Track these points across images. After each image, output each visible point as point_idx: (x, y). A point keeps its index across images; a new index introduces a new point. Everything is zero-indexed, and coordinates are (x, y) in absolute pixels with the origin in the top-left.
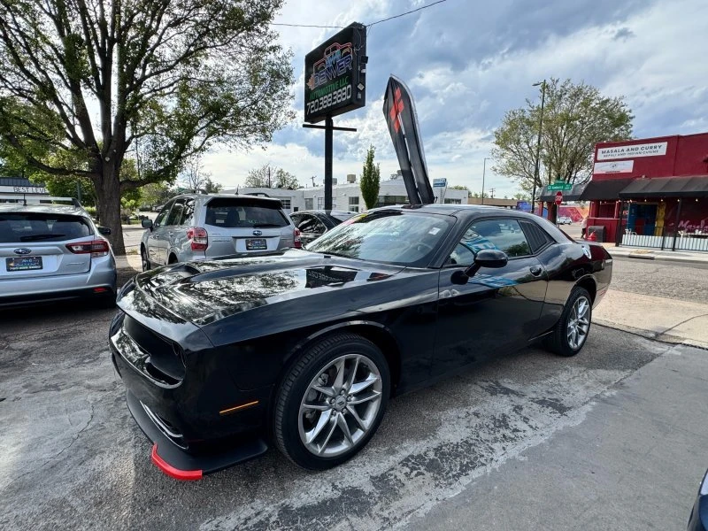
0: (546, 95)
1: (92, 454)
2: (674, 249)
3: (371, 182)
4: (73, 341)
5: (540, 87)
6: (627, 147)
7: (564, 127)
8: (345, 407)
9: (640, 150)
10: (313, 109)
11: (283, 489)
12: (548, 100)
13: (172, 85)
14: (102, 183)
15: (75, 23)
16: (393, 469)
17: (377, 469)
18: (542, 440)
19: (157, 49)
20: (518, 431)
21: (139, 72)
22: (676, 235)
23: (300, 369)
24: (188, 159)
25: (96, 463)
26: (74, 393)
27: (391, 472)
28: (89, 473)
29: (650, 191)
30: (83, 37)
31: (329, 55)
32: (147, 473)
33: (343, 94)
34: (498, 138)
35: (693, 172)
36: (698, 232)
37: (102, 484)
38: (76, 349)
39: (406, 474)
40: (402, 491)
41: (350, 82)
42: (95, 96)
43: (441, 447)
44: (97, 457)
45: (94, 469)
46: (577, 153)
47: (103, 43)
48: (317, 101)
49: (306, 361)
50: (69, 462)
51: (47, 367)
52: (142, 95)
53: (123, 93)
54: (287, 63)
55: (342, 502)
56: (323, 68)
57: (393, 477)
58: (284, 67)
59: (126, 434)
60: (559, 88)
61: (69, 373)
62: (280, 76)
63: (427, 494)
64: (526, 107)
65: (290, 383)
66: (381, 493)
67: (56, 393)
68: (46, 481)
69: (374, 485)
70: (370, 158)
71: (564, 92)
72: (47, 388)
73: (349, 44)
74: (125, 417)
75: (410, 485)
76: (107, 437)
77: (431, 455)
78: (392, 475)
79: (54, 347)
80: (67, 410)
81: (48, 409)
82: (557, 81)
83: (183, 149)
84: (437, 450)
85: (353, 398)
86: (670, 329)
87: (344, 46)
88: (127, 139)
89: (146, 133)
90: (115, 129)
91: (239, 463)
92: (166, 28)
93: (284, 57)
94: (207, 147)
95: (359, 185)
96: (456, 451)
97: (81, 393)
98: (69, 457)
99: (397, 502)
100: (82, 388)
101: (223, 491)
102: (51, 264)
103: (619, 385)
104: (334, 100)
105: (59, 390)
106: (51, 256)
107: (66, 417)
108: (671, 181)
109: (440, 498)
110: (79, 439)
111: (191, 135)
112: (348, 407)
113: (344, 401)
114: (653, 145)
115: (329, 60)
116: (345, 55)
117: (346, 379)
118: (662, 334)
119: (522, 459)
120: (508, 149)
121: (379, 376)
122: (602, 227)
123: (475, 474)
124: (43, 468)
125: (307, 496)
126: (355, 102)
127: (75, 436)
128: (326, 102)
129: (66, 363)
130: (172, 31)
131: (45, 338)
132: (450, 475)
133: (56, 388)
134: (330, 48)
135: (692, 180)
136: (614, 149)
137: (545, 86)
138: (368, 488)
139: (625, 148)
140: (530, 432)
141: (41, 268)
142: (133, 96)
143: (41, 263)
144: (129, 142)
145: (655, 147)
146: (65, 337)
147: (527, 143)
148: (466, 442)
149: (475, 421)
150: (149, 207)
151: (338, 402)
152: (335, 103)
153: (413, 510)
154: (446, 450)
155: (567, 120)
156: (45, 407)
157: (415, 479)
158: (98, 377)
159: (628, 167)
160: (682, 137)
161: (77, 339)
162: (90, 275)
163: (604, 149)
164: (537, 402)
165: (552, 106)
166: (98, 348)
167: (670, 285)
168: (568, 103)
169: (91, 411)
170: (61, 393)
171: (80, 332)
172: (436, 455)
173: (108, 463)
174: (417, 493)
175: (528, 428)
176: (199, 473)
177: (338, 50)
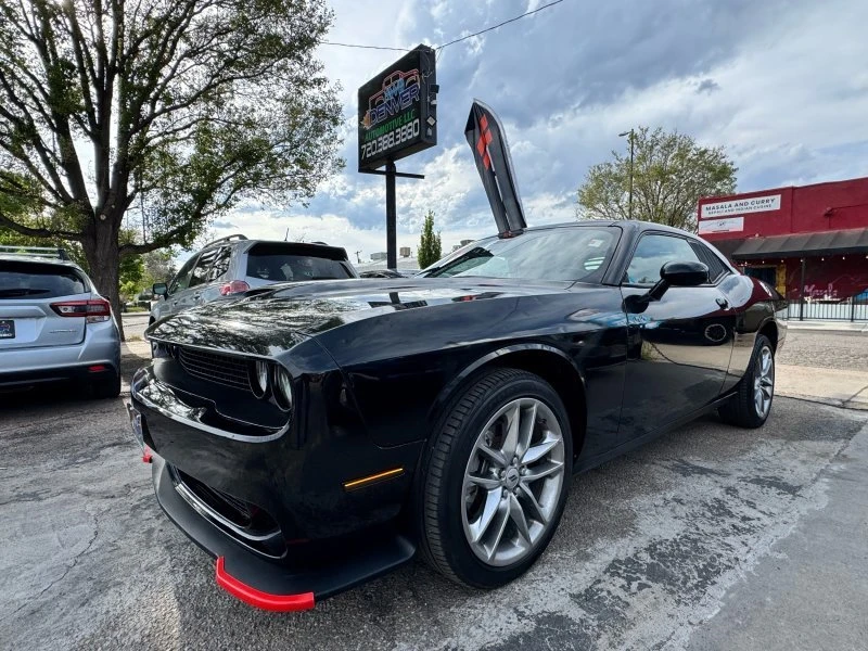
0: (635, 146)
1: (101, 588)
2: (801, 318)
3: (430, 254)
4: (57, 437)
5: (627, 137)
6: (735, 202)
7: (659, 182)
8: (518, 486)
9: (750, 205)
10: (370, 152)
11: (436, 622)
12: (638, 152)
13: (189, 126)
14: (95, 250)
15: (65, 47)
16: (599, 581)
17: (575, 584)
18: (791, 529)
19: (171, 83)
20: (749, 519)
21: (146, 109)
22: (802, 302)
23: (461, 416)
24: (209, 218)
25: (108, 602)
26: (65, 502)
27: (599, 586)
28: (99, 618)
29: (767, 251)
30: (76, 64)
31: (390, 86)
32: (201, 612)
33: (409, 132)
34: (583, 197)
35: (812, 227)
36: (826, 298)
37: (125, 634)
38: (63, 446)
39: (623, 586)
40: (630, 614)
41: (418, 116)
42: (88, 138)
43: (655, 545)
44: (111, 592)
45: (108, 612)
46: (675, 211)
47: (101, 71)
48: (375, 142)
49: (469, 404)
50: (62, 603)
51: (18, 471)
52: (151, 139)
53: (125, 136)
54: (334, 100)
55: (543, 638)
56: (382, 102)
57: (605, 593)
58: (331, 105)
59: (156, 554)
60: (649, 138)
61: (55, 478)
62: (326, 116)
63: (671, 616)
64: (614, 161)
65: (448, 440)
66: (599, 619)
67: (35, 504)
68: (21, 637)
69: (581, 607)
70: (429, 226)
71: (655, 143)
72: (20, 498)
73: (415, 71)
74: (150, 531)
75: (638, 604)
76: (124, 560)
77: (646, 558)
78: (602, 590)
79: (30, 445)
80: (53, 526)
81: (23, 526)
82: (647, 130)
83: (202, 204)
84: (651, 549)
85: (528, 471)
86: (854, 396)
87: (409, 73)
88: (129, 193)
89: (154, 186)
90: (114, 178)
91: (354, 586)
92: (181, 58)
93: (331, 91)
94: (233, 202)
95: (417, 259)
96: (679, 550)
97: (75, 502)
98: (62, 595)
99: (630, 632)
100: (77, 495)
101: (337, 633)
102: (27, 332)
103: (841, 458)
104: (396, 140)
105: (40, 499)
106: (28, 320)
107: (54, 537)
108: (789, 238)
109: (695, 621)
110: (77, 567)
111: (214, 186)
112: (522, 485)
113: (517, 474)
114: (765, 198)
115: (388, 92)
116: (410, 84)
117: (521, 438)
118: (848, 401)
119: (780, 556)
120: (595, 209)
121: (560, 436)
123: (726, 580)
124: (16, 615)
125: (480, 631)
126: (425, 140)
127: (71, 562)
128: (385, 143)
129: (50, 464)
130: (189, 63)
131: (16, 435)
132: (689, 585)
133: (35, 496)
134: (391, 77)
135: (813, 237)
136: (720, 204)
137: (633, 136)
138: (575, 613)
139: (733, 203)
140: (766, 520)
141: (13, 337)
142: (138, 139)
143: (12, 331)
144: (132, 197)
145: (767, 201)
146: (46, 433)
147: (617, 201)
148: (686, 537)
149: (682, 510)
150: (150, 294)
151: (508, 475)
152: (398, 143)
153: (662, 643)
154: (663, 550)
155: (662, 174)
156: (17, 523)
157: (640, 594)
158: (101, 480)
159: (737, 225)
160: (797, 188)
161: (64, 435)
162: (83, 348)
163: (708, 206)
164: (751, 481)
165: (643, 158)
166: (97, 444)
167: (818, 353)
168: (660, 155)
169: (94, 526)
170: (42, 503)
171: (68, 426)
172: (652, 557)
173: (130, 600)
174: (655, 615)
175: (760, 515)
176: (309, 597)
177: (401, 79)
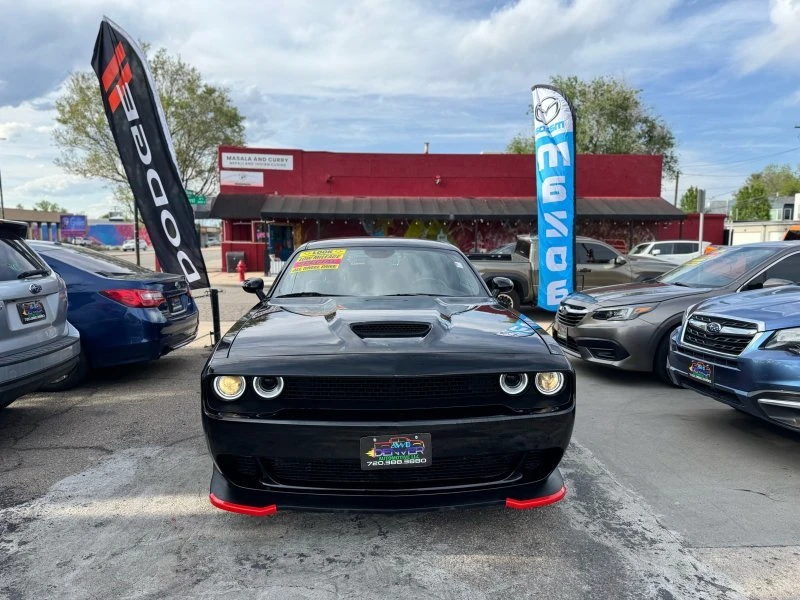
9: (267, 161)
34: (62, 112)
35: (319, 192)
108: (303, 200)
114: (280, 157)
122: (242, 254)
135: (321, 200)
139: (253, 156)
145: (282, 160)
159: (257, 180)
163: (228, 155)
